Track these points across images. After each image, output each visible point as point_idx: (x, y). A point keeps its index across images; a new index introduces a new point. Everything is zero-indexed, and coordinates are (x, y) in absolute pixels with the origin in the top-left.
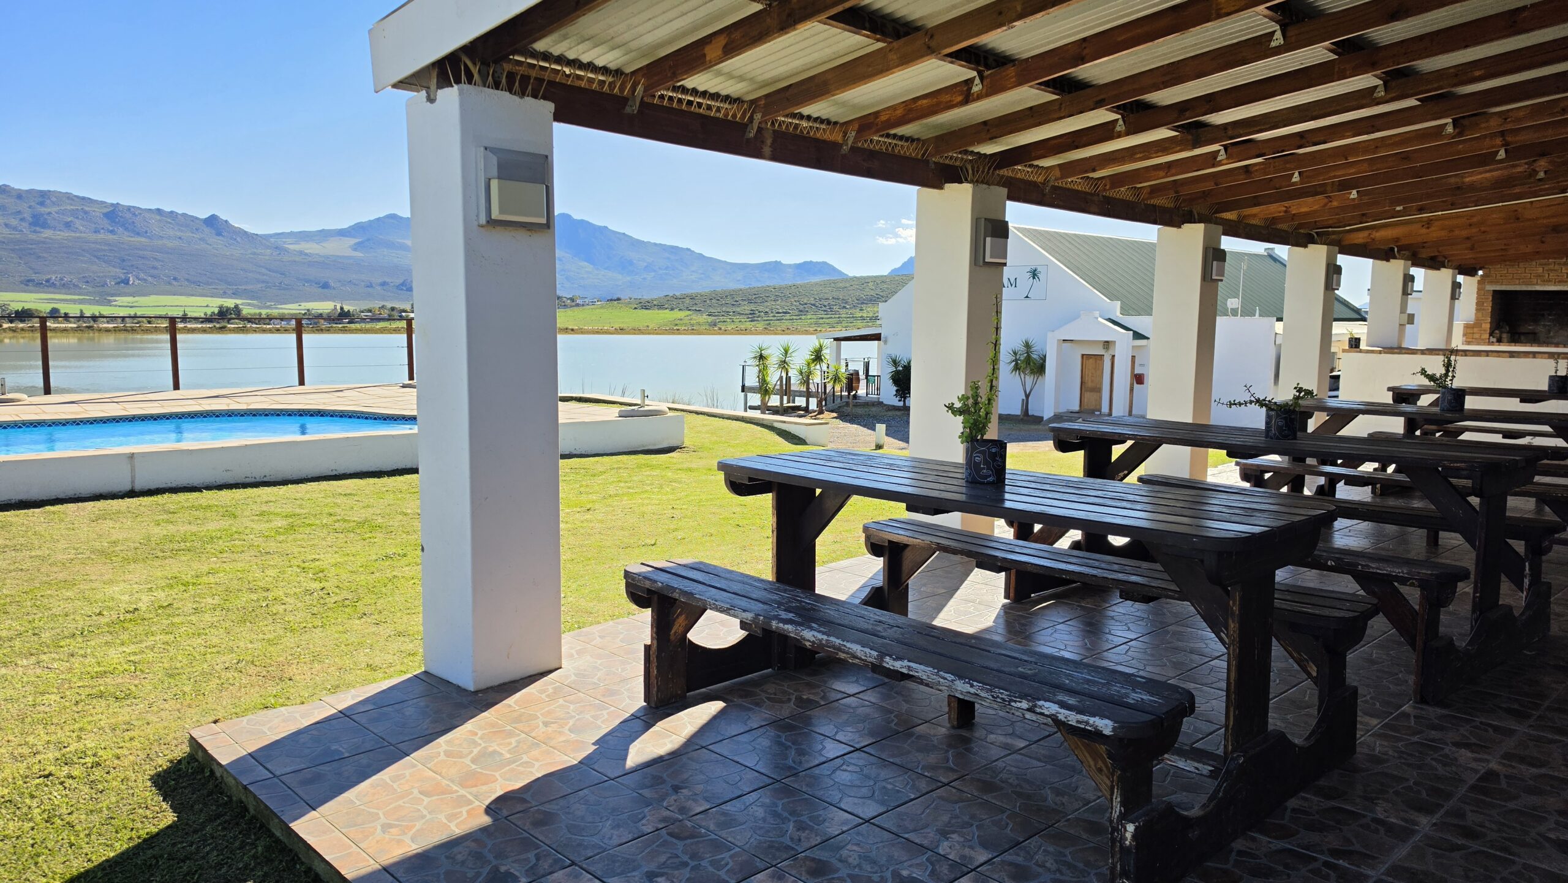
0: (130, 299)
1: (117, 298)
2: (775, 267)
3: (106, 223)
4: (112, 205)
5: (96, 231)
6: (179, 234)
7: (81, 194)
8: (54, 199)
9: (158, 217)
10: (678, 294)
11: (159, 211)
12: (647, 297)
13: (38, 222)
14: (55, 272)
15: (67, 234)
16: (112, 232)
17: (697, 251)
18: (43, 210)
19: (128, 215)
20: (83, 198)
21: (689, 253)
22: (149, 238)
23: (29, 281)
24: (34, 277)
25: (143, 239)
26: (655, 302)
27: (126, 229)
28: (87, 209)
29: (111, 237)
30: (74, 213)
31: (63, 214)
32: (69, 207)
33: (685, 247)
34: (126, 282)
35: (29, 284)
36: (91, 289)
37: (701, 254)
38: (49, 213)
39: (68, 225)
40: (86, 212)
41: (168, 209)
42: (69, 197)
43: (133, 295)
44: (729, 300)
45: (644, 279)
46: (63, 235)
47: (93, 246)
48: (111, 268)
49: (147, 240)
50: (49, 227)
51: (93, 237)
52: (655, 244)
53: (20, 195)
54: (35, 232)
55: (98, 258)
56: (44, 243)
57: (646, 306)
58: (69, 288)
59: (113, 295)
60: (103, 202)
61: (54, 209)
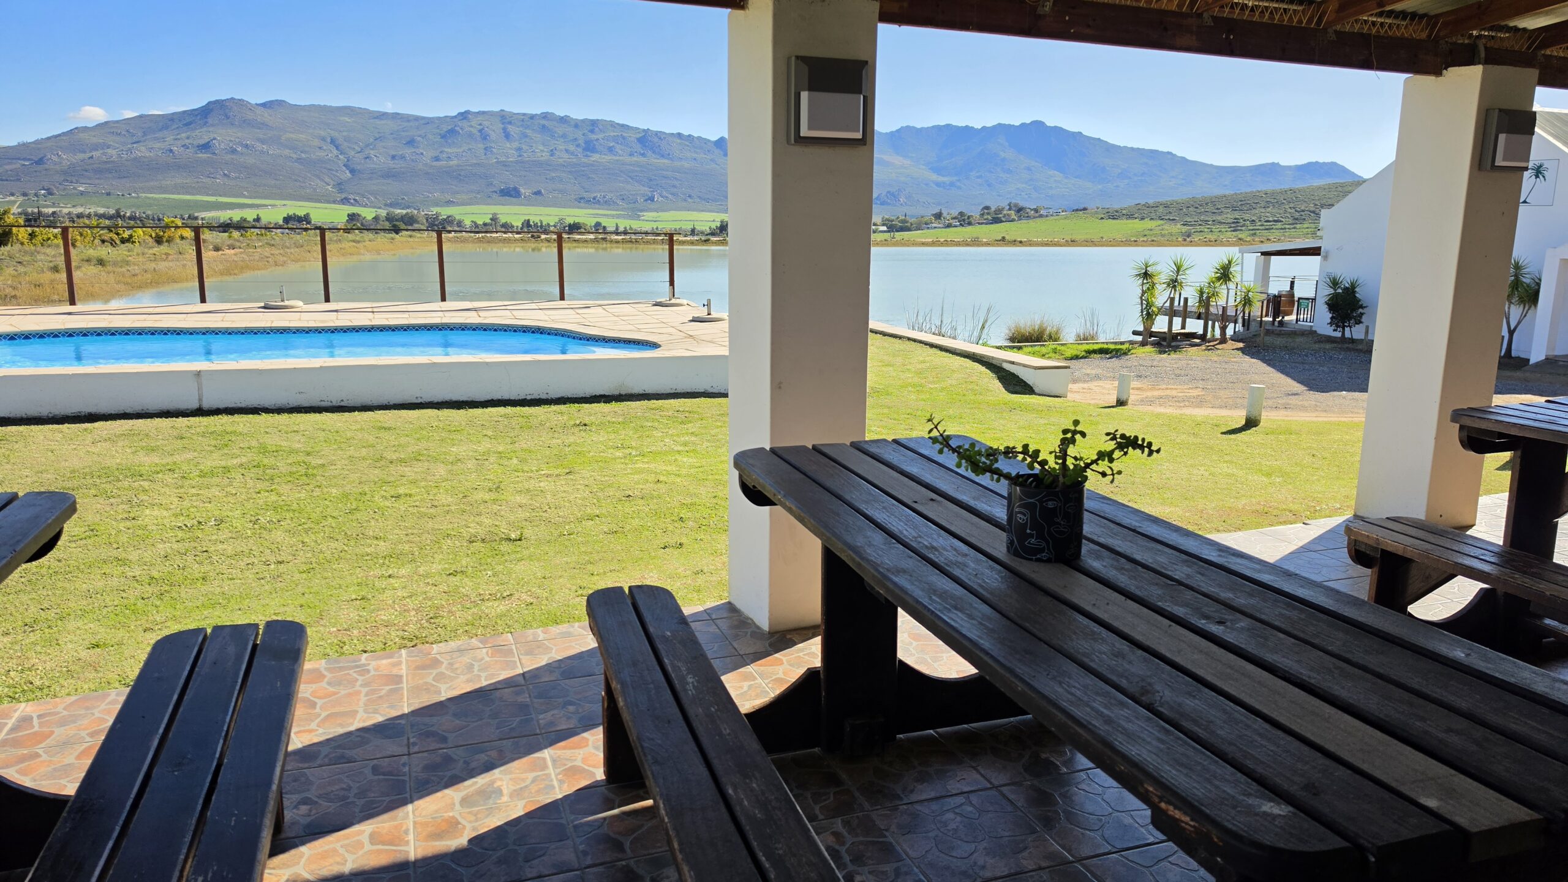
0: (654, 214)
1: (645, 214)
2: (1271, 169)
3: (638, 147)
4: (644, 130)
5: (631, 155)
6: (695, 155)
7: (621, 122)
8: (601, 127)
9: (679, 141)
10: (1151, 202)
11: (679, 135)
12: (1117, 206)
13: (590, 147)
14: (599, 191)
15: (608, 157)
16: (643, 155)
17: (1179, 154)
18: (593, 137)
19: (656, 140)
20: (623, 126)
21: (1169, 156)
22: (671, 159)
23: (581, 198)
24: (585, 195)
25: (666, 161)
26: (1124, 212)
27: (654, 152)
28: (624, 134)
29: (641, 159)
30: (615, 139)
31: (608, 140)
32: (612, 134)
33: (1165, 150)
34: (652, 199)
35: (582, 201)
36: (626, 206)
37: (1183, 158)
38: (598, 139)
39: (611, 150)
40: (624, 138)
41: (686, 133)
42: (613, 125)
43: (656, 211)
44: (1210, 208)
45: (1117, 186)
46: (607, 158)
47: (628, 167)
48: (642, 188)
49: (669, 162)
50: (597, 152)
51: (628, 159)
52: (1132, 149)
53: (577, 124)
54: (587, 156)
55: (632, 179)
56: (592, 165)
57: (1114, 215)
58: (610, 205)
59: (642, 211)
60: (637, 128)
61: (600, 136)
